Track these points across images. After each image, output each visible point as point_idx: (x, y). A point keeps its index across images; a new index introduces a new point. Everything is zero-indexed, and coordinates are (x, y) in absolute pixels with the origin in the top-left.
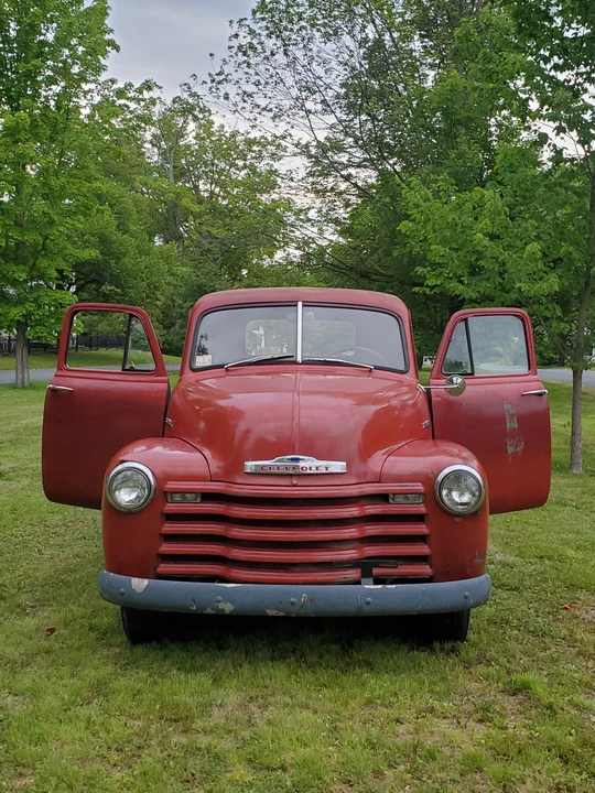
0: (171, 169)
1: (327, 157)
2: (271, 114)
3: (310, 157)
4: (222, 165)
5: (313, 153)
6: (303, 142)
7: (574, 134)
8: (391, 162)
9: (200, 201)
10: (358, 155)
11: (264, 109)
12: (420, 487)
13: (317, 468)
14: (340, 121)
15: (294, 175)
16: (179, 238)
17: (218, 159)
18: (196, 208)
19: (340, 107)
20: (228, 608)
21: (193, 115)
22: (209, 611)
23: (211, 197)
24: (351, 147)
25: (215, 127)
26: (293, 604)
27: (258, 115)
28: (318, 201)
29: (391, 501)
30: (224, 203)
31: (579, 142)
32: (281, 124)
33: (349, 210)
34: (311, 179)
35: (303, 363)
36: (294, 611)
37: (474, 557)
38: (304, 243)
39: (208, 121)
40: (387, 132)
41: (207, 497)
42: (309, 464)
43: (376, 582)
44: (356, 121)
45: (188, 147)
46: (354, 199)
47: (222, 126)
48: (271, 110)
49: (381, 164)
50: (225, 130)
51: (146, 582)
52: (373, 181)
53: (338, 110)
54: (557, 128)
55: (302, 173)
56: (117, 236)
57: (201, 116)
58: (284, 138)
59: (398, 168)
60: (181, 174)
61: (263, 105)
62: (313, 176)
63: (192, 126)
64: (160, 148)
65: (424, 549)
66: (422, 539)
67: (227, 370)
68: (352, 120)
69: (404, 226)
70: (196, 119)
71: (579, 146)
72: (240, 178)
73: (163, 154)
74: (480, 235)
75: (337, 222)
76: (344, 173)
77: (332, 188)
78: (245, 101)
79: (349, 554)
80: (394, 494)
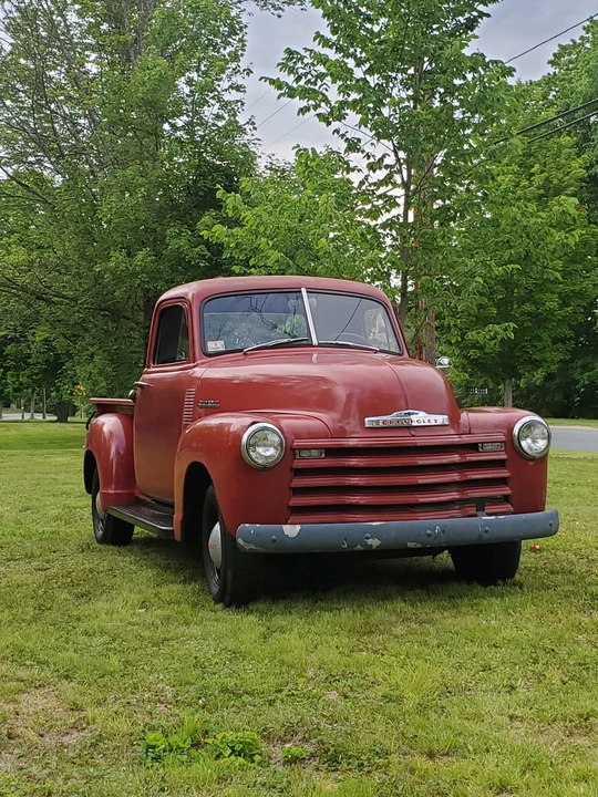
12: (501, 436)
13: (429, 421)
20: (375, 543)
22: (359, 547)
26: (429, 535)
29: (480, 450)
35: (320, 345)
36: (430, 542)
41: (331, 452)
42: (420, 418)
43: (489, 515)
51: (298, 527)
65: (507, 491)
66: (503, 481)
67: (245, 354)
79: (455, 495)
80: (482, 443)
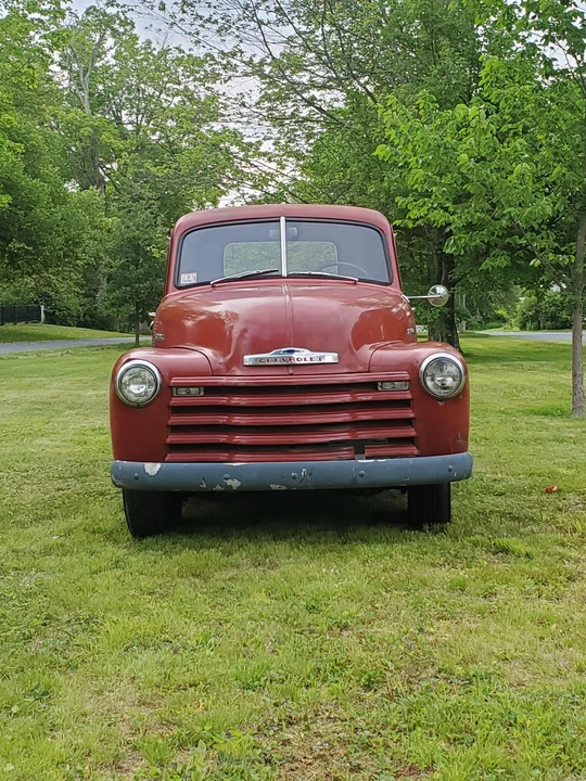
0: (86, 97)
1: (284, 77)
2: (215, 27)
3: (263, 76)
4: (150, 90)
5: (267, 72)
6: (256, 60)
7: (563, 43)
8: (362, 81)
9: (124, 136)
10: (322, 74)
11: (209, 20)
12: (405, 375)
13: (311, 359)
14: (299, 33)
15: (246, 100)
16: (100, 183)
17: (145, 83)
18: (120, 144)
19: (299, 17)
20: (235, 484)
21: (113, 29)
22: (218, 487)
23: (137, 132)
24: (313, 64)
25: (140, 43)
26: (294, 478)
27: (200, 28)
28: (275, 131)
29: (380, 389)
30: (155, 137)
31: (570, 52)
32: (228, 38)
33: (312, 141)
34: (267, 104)
35: (289, 276)
36: (295, 485)
37: (457, 438)
38: (261, 181)
39: (131, 36)
40: (355, 45)
41: (211, 390)
42: (303, 355)
43: (367, 458)
44: (319, 32)
45: (106, 68)
46: (318, 128)
47: (149, 42)
48: (216, 22)
49: (350, 84)
50: (153, 46)
51: (159, 465)
52: (340, 105)
53: (296, 20)
54: (546, 37)
55: (256, 97)
56: (27, 181)
57: (122, 30)
58: (234, 55)
59: (370, 88)
60: (99, 102)
61: (207, 17)
62: (270, 100)
63: (110, 42)
64: (71, 71)
65: (412, 432)
66: (408, 422)
67: (213, 286)
68: (312, 32)
69: (381, 151)
70: (115, 33)
71: (570, 57)
72: (172, 106)
73: (75, 77)
74: (464, 157)
75: (298, 156)
76: (305, 95)
77: (293, 114)
78: (184, 12)
79: (343, 436)
80: (382, 382)
